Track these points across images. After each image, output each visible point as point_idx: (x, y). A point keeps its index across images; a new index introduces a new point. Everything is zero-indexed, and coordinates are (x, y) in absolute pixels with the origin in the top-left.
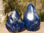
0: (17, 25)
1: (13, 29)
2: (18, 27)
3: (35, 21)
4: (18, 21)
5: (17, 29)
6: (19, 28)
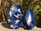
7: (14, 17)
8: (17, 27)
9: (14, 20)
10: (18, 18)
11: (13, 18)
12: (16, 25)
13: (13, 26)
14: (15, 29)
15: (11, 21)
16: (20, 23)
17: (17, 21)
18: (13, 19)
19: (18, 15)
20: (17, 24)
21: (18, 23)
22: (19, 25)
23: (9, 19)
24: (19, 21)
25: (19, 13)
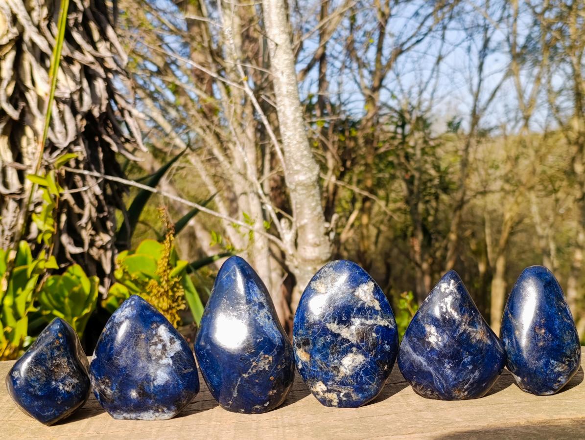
0: (467, 359)
1: (446, 378)
2: (472, 372)
3: (256, 354)
4: (469, 335)
5: (466, 381)
6: (477, 374)
7: (329, 338)
8: (355, 397)
9: (325, 357)
10: (354, 340)
11: (321, 341)
12: (342, 383)
13: (325, 388)
14: (341, 404)
15: (314, 362)
16: (366, 372)
17: (350, 362)
18: (324, 346)
19: (357, 322)
20: (346, 377)
21: (356, 375)
22: (360, 384)
23: (299, 346)
24: (360, 358)
25: (363, 311)
